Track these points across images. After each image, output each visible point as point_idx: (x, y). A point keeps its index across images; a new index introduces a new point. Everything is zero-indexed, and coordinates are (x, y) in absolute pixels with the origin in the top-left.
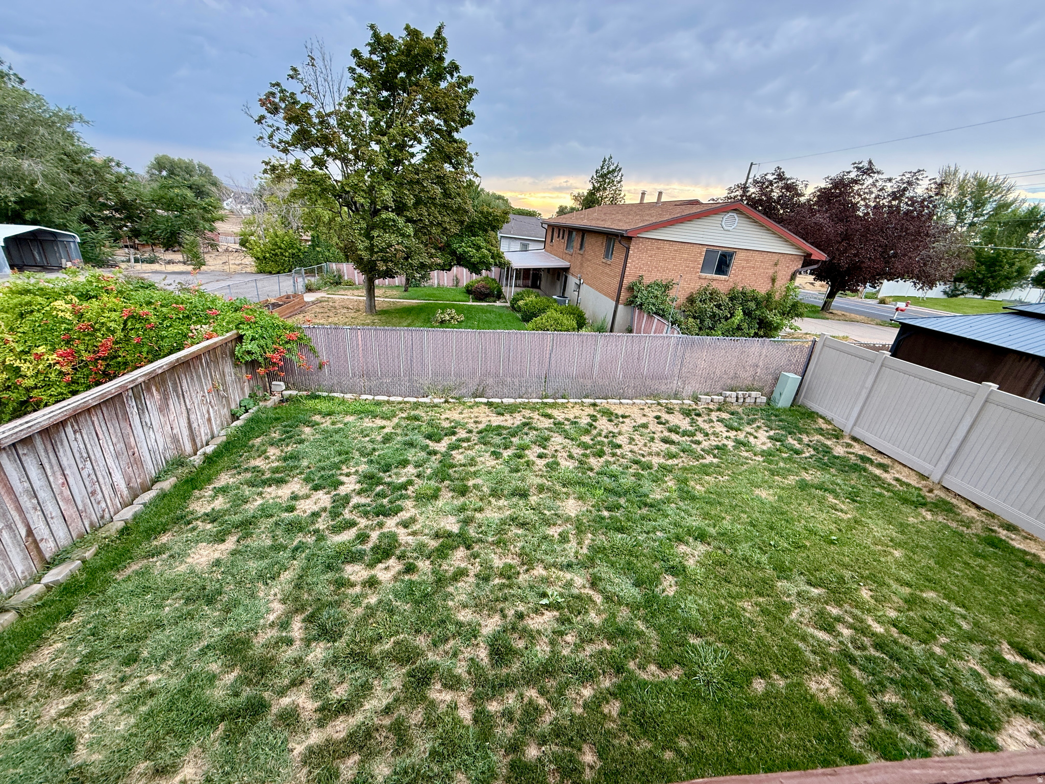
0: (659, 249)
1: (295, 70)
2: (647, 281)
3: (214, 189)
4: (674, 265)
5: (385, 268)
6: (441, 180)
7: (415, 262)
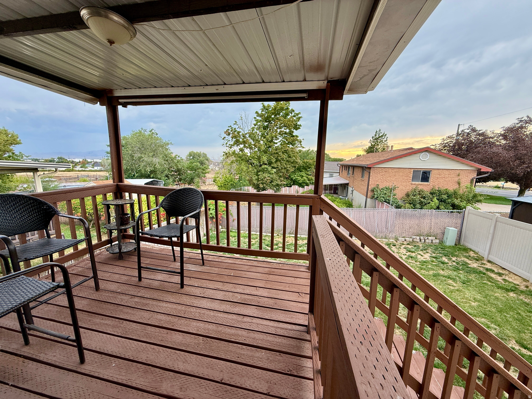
0: (386, 172)
1: (236, 122)
2: (381, 187)
3: (207, 162)
4: (396, 179)
5: (262, 186)
6: (286, 152)
7: (274, 183)
